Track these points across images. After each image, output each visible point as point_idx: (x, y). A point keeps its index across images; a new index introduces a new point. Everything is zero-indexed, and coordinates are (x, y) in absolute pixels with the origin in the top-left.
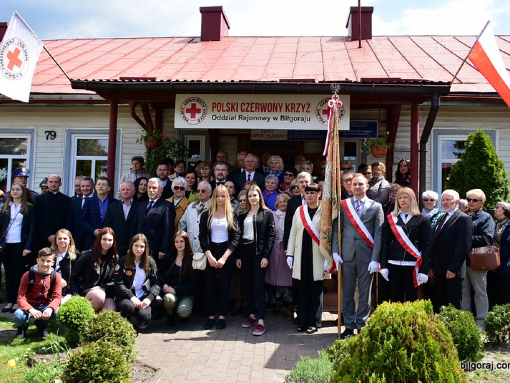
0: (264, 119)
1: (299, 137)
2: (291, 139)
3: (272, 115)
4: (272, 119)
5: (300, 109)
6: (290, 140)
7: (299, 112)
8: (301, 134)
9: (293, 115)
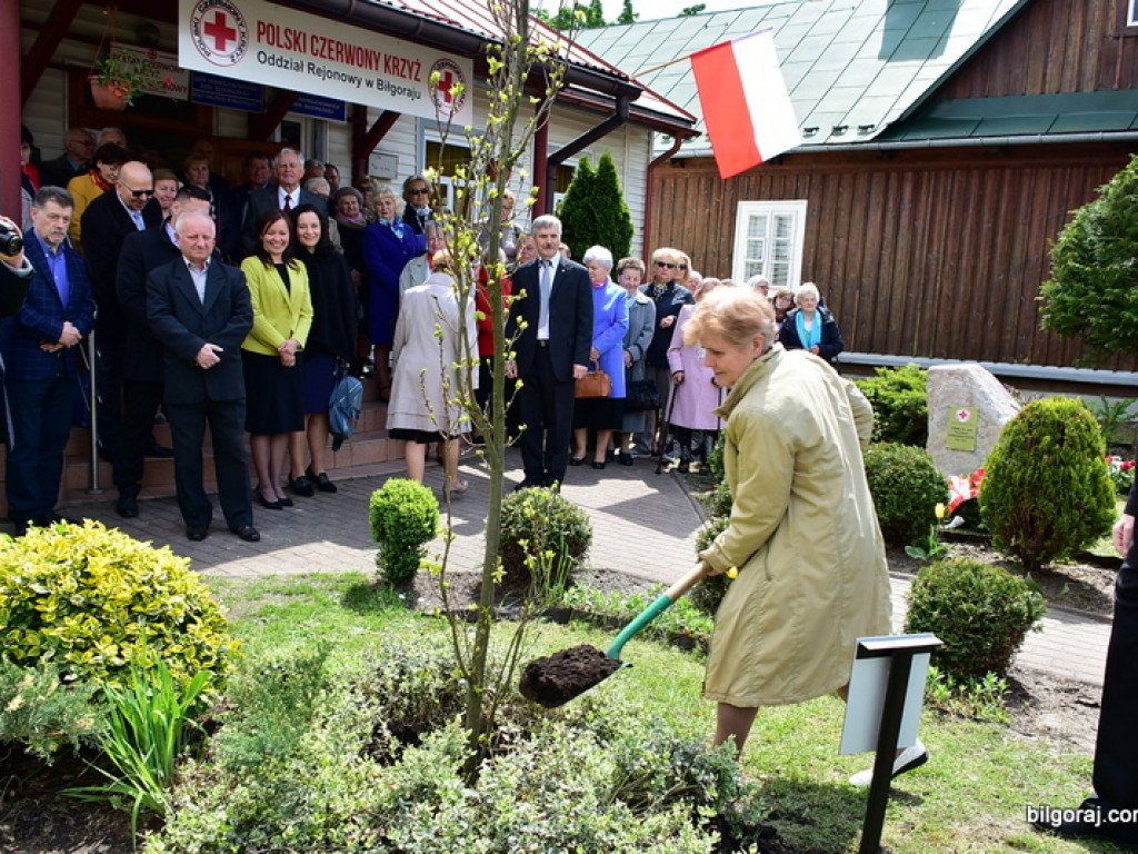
0: (352, 80)
1: (211, 97)
2: (196, 99)
3: (364, 73)
4: (363, 83)
5: (406, 72)
6: (193, 102)
7: (404, 77)
8: (213, 90)
9: (395, 81)
